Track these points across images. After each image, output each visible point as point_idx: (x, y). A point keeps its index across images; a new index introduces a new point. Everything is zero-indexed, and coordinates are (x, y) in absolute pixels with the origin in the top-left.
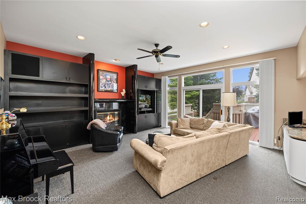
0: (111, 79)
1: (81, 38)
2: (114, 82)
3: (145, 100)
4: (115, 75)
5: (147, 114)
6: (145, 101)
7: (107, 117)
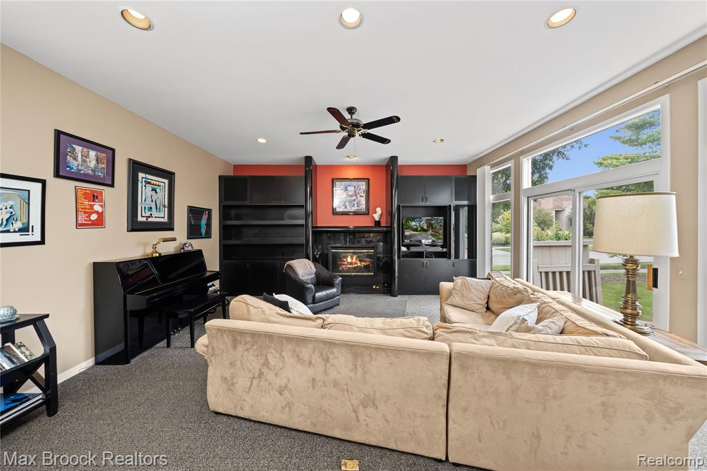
0: (355, 192)
1: (262, 141)
2: (361, 196)
3: (425, 228)
4: (364, 183)
5: (427, 259)
6: (425, 230)
7: (346, 257)
